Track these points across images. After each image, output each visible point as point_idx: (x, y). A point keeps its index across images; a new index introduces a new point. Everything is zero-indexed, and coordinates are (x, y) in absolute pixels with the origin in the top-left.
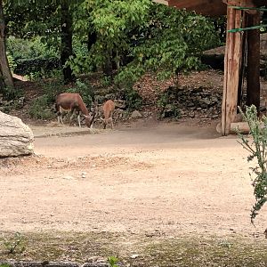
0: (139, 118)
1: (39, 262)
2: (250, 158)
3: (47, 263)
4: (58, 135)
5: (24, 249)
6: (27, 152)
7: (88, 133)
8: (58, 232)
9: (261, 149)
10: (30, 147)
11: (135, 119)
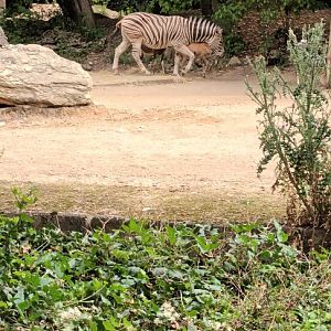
0: (238, 65)
1: (49, 212)
2: (259, 111)
3: (55, 213)
4: (134, 83)
5: (36, 200)
6: (84, 101)
7: (171, 81)
8: (80, 185)
9: (269, 102)
10: (87, 96)
11: (232, 67)
